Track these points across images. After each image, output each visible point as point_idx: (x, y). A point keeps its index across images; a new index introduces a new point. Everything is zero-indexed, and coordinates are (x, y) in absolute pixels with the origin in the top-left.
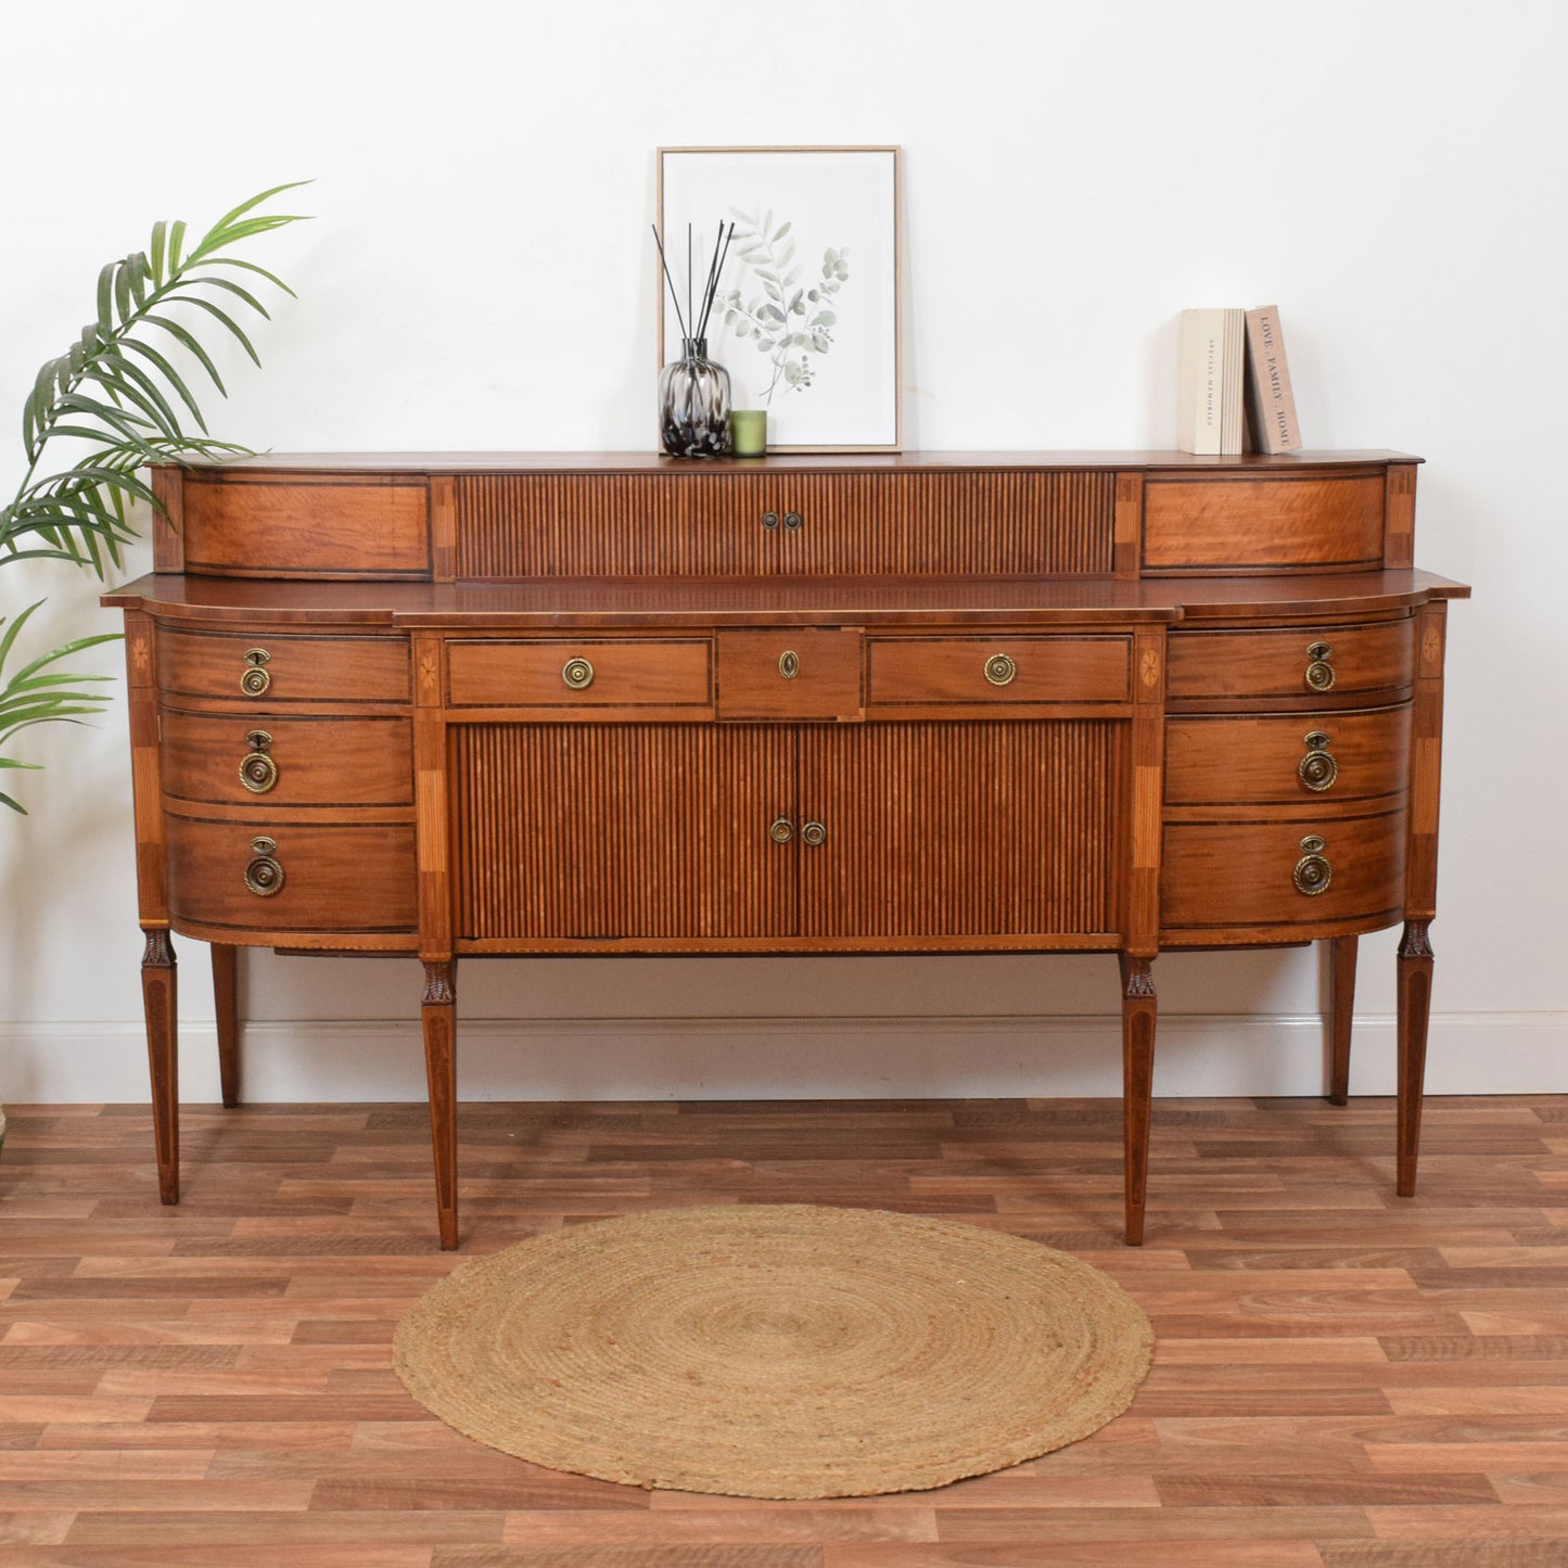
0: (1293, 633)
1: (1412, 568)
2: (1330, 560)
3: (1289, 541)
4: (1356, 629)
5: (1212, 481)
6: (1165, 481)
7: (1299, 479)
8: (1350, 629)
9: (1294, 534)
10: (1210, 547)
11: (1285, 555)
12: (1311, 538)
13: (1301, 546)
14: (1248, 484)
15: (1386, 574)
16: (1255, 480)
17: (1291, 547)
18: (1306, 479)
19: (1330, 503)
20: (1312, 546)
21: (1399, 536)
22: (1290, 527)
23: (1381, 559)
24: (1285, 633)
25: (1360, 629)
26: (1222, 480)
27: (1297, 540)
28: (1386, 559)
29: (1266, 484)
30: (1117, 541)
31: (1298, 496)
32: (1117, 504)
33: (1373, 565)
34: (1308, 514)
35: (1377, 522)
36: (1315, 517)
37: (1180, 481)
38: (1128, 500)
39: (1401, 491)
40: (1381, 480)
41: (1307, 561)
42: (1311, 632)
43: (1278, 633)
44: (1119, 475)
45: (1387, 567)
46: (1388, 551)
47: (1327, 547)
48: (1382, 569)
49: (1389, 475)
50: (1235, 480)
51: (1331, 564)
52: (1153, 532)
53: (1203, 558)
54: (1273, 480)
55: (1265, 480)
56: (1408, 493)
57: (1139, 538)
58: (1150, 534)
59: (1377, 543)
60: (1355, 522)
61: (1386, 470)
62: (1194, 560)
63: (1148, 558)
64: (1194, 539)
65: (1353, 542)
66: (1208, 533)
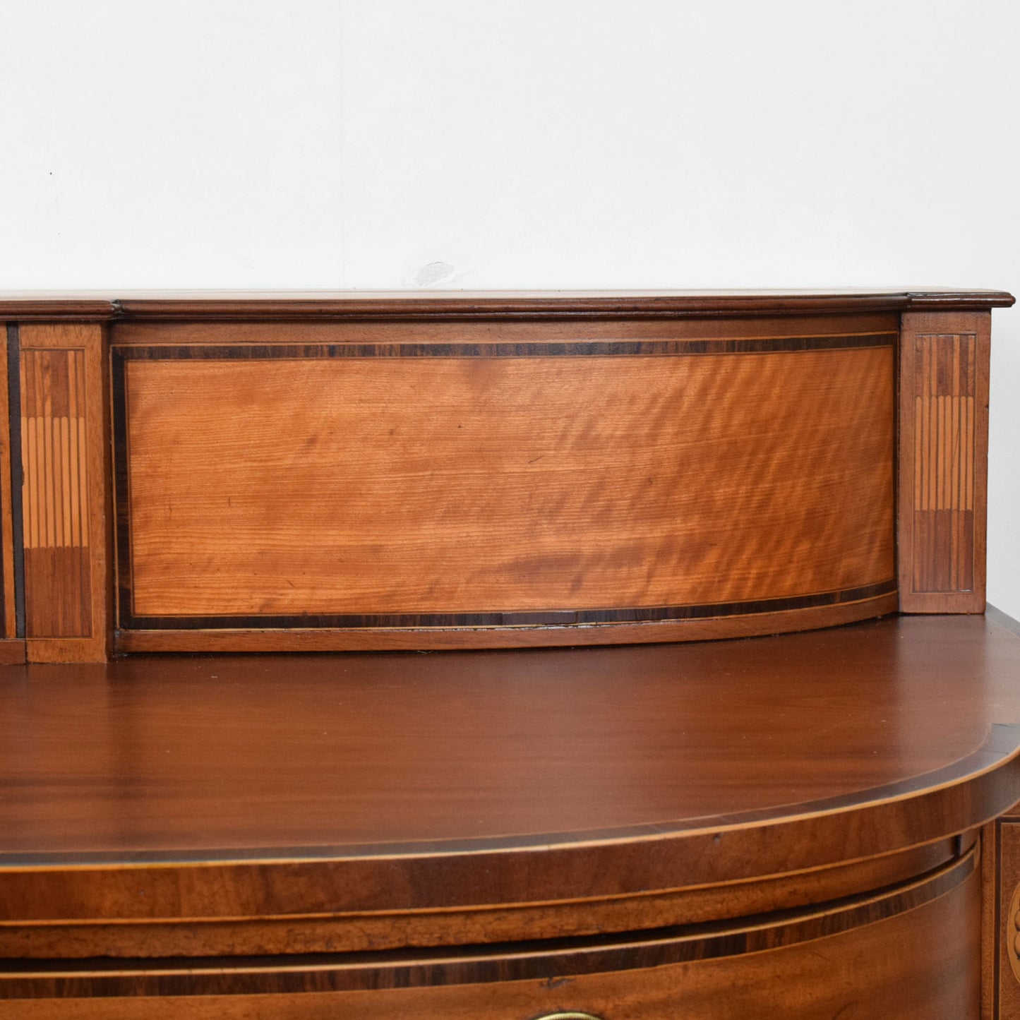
0: (438, 976)
1: (983, 610)
2: (724, 596)
3: (591, 541)
4: (714, 949)
5: (332, 352)
6: (184, 354)
7: (615, 350)
8: (688, 952)
9: (603, 518)
10: (343, 563)
11: (577, 585)
12: (656, 534)
13: (630, 555)
14: (449, 365)
16: (470, 351)
17: (597, 559)
18: (636, 350)
19: (716, 424)
20: (663, 553)
21: (942, 517)
22: (592, 497)
23: (890, 586)
24: (402, 978)
25: (736, 945)
26: (367, 352)
27: (617, 537)
28: (902, 585)
29: (518, 367)
30: (28, 542)
31: (612, 400)
32: (23, 423)
33: (868, 606)
34: (644, 457)
35: (876, 479)
36: (669, 470)
37: (232, 354)
38: (60, 411)
39: (944, 387)
40: (882, 355)
41: (648, 602)
42: (517, 971)
43: (373, 980)
44: (28, 335)
45: (904, 608)
46: (909, 563)
47: (711, 557)
48: (894, 615)
49: (909, 342)
51: (725, 609)
52: (159, 513)
53: (322, 594)
54: (532, 351)
55: (500, 351)
56: (964, 392)
57: (101, 532)
58: (147, 521)
59: (872, 540)
60: (802, 480)
61: (899, 325)
62: (294, 599)
63: (139, 594)
64: (287, 537)
65: (796, 544)
66: (333, 518)
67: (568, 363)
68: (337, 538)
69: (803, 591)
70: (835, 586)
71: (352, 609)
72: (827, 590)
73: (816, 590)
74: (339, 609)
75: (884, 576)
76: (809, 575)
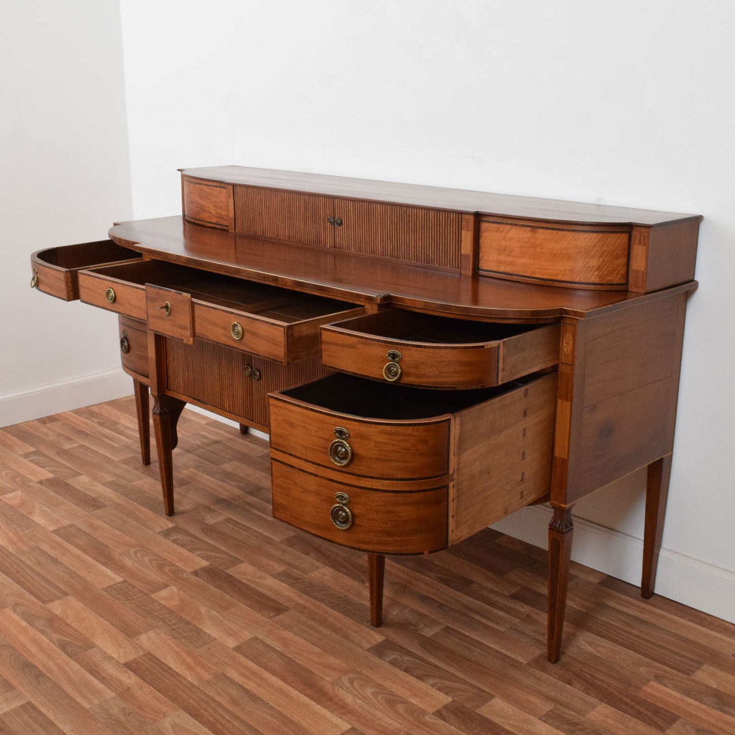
5: (511, 225)
6: (488, 221)
10: (511, 264)
14: (529, 229)
15: (629, 293)
16: (532, 227)
21: (638, 272)
23: (627, 284)
26: (516, 225)
28: (630, 285)
29: (540, 231)
30: (462, 253)
32: (462, 231)
33: (616, 288)
37: (496, 223)
38: (467, 230)
39: (640, 244)
44: (463, 216)
45: (630, 290)
46: (631, 280)
48: (626, 291)
49: (634, 233)
50: (523, 226)
52: (483, 250)
53: (507, 269)
54: (543, 228)
55: (538, 227)
56: (644, 245)
57: (472, 253)
58: (482, 251)
59: (618, 274)
60: (597, 259)
61: (632, 229)
62: (502, 269)
63: (480, 264)
64: (502, 258)
65: (594, 272)
66: (509, 255)
67: (548, 231)
68: (510, 259)
69: (596, 282)
70: (604, 282)
71: (511, 272)
72: (602, 282)
73: (599, 282)
74: (509, 272)
75: (624, 282)
76: (598, 279)
